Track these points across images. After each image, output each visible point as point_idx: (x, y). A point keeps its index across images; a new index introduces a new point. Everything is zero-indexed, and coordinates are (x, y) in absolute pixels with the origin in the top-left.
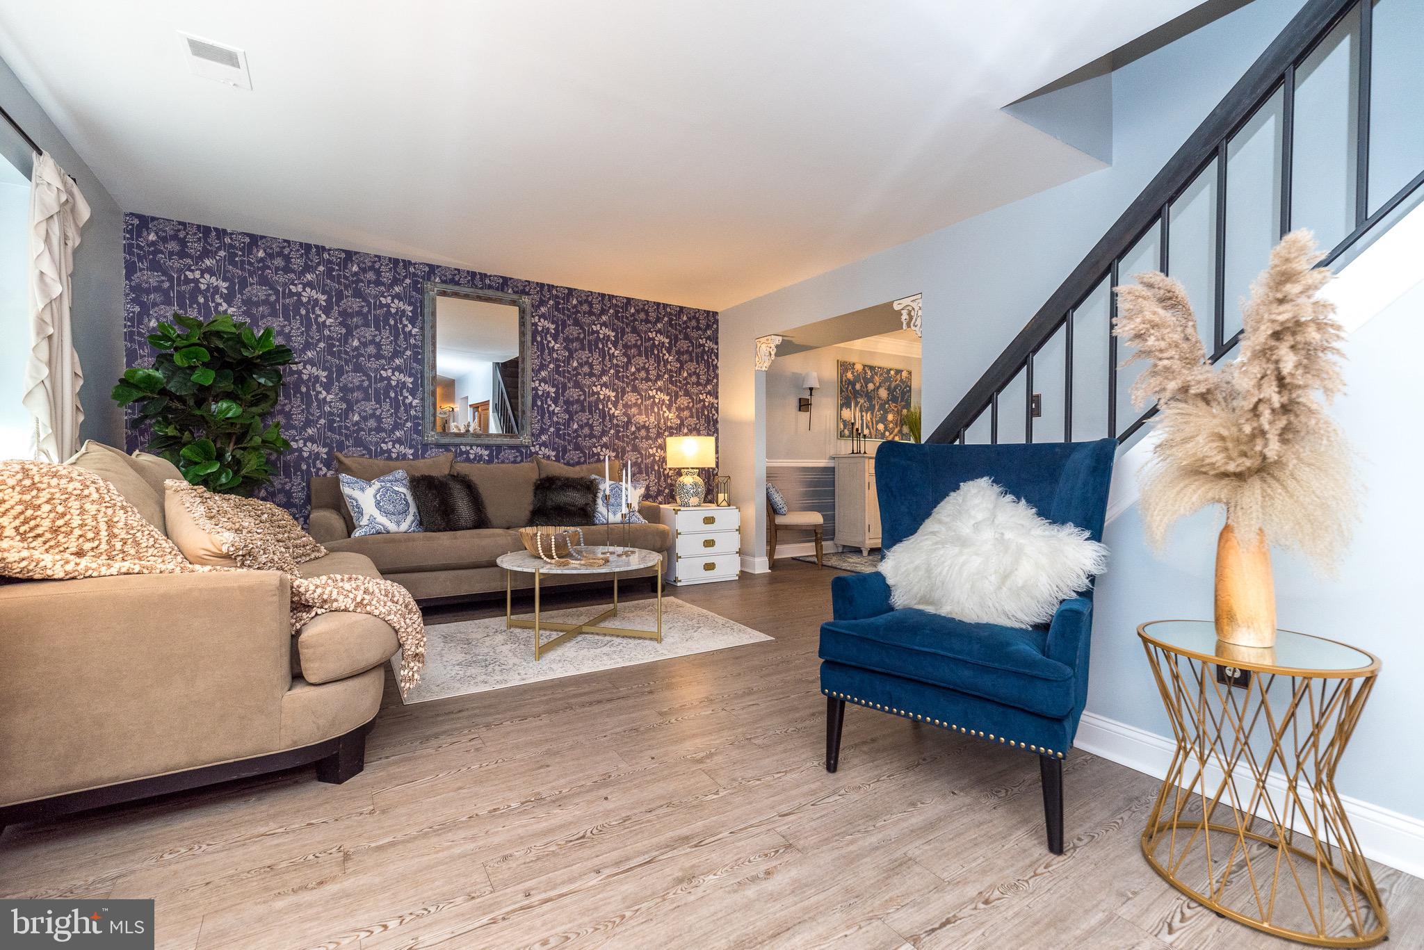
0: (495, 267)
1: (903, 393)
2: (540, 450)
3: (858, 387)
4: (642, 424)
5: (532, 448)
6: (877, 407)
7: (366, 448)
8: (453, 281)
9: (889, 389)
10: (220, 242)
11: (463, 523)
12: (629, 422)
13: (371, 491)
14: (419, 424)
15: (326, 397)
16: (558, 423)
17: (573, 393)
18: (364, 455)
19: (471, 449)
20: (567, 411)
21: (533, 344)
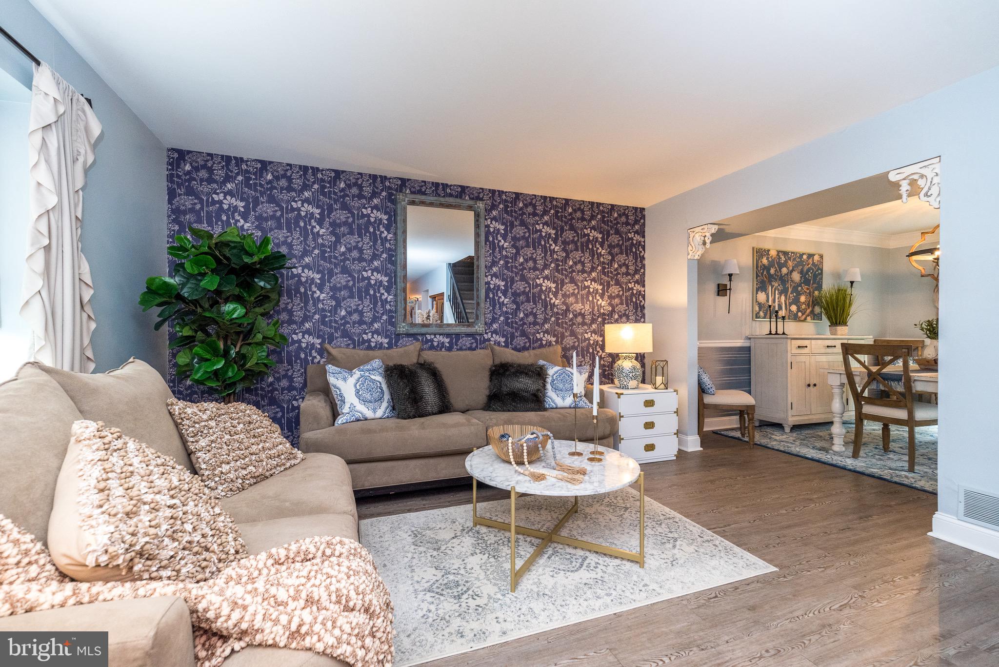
0: (454, 177)
1: (815, 276)
2: (492, 337)
3: (772, 271)
4: (579, 311)
5: (485, 335)
6: (790, 290)
7: (351, 339)
8: (420, 192)
9: (801, 272)
10: (239, 169)
11: (429, 409)
12: (567, 310)
13: (352, 381)
14: (393, 317)
15: (319, 296)
16: (507, 313)
17: (520, 286)
18: (349, 345)
19: (435, 337)
20: (514, 302)
21: (486, 244)
